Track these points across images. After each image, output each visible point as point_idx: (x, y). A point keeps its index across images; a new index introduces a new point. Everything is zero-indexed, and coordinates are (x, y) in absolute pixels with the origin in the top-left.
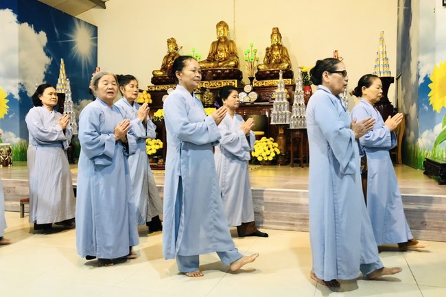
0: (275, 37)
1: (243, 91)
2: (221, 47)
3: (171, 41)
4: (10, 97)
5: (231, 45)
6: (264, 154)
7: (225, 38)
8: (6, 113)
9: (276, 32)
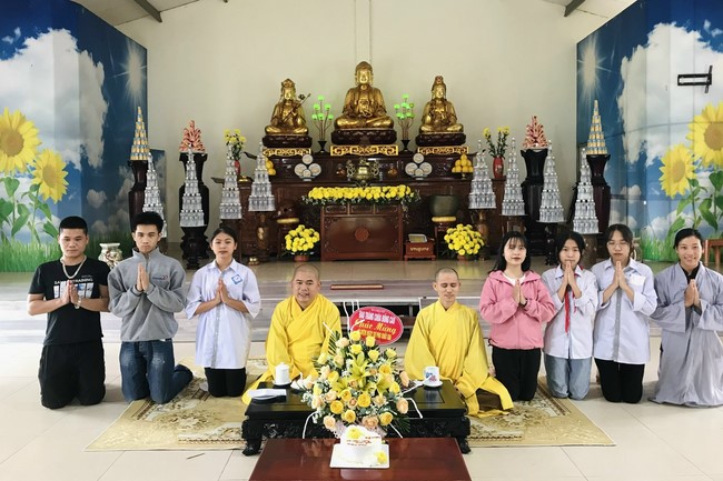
0: (440, 89)
1: (412, 161)
2: (365, 98)
3: (288, 84)
4: (70, 167)
5: (378, 95)
6: (467, 247)
7: (368, 85)
8: (65, 192)
9: (439, 82)
